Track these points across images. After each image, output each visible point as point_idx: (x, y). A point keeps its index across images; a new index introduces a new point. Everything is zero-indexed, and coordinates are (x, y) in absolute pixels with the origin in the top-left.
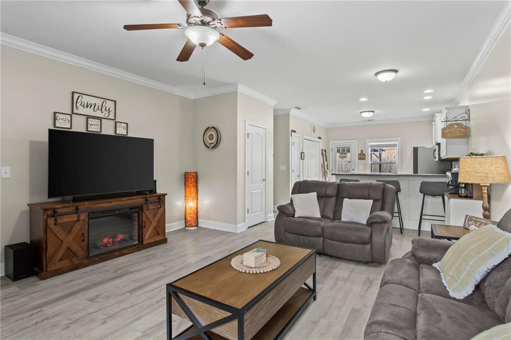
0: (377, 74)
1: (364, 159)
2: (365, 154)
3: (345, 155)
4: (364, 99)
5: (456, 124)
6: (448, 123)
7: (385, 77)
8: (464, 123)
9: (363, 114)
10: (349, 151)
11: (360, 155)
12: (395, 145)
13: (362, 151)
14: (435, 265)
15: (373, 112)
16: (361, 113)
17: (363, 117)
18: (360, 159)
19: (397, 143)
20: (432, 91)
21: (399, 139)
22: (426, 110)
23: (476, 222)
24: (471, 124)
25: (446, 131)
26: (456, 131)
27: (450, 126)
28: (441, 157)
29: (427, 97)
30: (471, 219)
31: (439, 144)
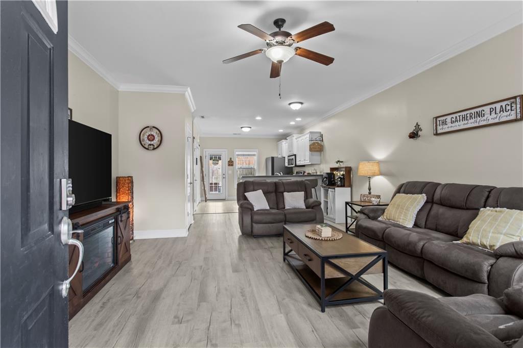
0: (290, 104)
1: (232, 165)
2: (233, 162)
3: (217, 162)
4: (259, 118)
5: (317, 143)
6: (313, 142)
7: (296, 107)
8: (320, 142)
9: (243, 129)
10: (220, 159)
11: (229, 162)
12: (254, 155)
13: (231, 159)
14: (379, 219)
15: (250, 128)
16: (242, 128)
17: (243, 131)
18: (229, 165)
21: (257, 150)
22: (281, 131)
23: (367, 197)
24: (323, 143)
25: (312, 147)
26: (317, 147)
27: (314, 144)
28: (298, 163)
29: (292, 123)
30: (364, 196)
31: (295, 155)
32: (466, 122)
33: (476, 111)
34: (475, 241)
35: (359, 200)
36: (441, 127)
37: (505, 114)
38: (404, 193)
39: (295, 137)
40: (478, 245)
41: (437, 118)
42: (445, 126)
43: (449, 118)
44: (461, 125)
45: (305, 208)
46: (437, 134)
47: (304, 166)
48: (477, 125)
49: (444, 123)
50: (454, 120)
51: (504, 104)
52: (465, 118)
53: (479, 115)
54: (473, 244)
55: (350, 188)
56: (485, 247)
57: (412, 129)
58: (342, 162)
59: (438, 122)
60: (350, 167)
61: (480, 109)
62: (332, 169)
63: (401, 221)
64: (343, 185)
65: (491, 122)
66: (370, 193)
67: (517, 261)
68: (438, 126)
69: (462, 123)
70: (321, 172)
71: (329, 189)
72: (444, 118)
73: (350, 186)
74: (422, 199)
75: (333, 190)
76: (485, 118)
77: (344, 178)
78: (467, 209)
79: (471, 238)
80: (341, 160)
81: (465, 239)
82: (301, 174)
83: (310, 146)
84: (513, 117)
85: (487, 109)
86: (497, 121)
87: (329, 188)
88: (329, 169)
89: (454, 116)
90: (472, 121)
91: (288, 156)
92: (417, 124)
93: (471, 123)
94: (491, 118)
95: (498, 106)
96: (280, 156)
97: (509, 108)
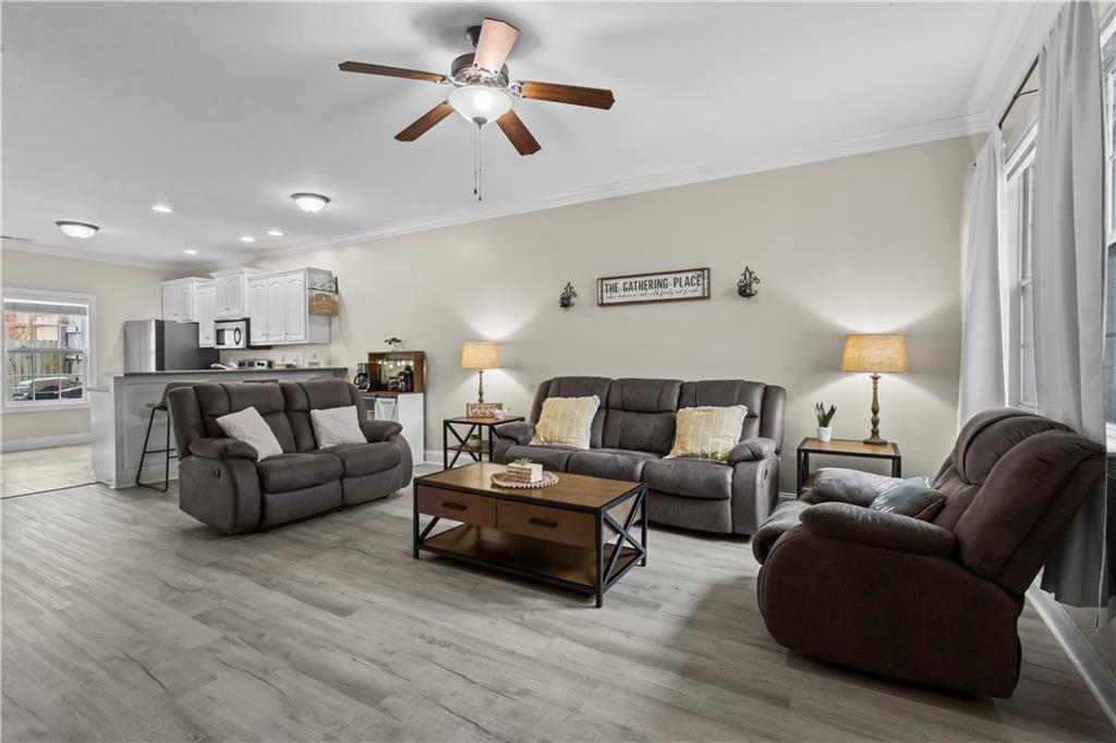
0: (295, 196)
4: (162, 209)
5: (325, 296)
6: (315, 292)
7: (311, 206)
8: (331, 294)
9: (64, 227)
12: (81, 311)
14: (532, 443)
15: (96, 228)
16: (60, 223)
17: (62, 236)
19: (87, 306)
20: (281, 234)
21: (93, 297)
22: (191, 252)
23: (480, 409)
24: (340, 298)
25: (314, 304)
26: (325, 305)
27: (318, 297)
28: (255, 341)
29: (248, 239)
30: (474, 406)
31: (247, 321)
32: (644, 292)
33: (656, 278)
34: (694, 451)
35: (465, 415)
36: (609, 294)
37: (691, 288)
38: (558, 396)
39: (246, 275)
40: (698, 456)
41: (603, 279)
42: (614, 294)
43: (620, 283)
44: (637, 295)
45: (364, 440)
46: (602, 305)
47: (269, 348)
48: (658, 298)
49: (614, 289)
50: (627, 286)
51: (690, 275)
52: (642, 286)
53: (661, 284)
54: (693, 455)
55: (421, 395)
56: (706, 456)
57: (559, 291)
58: (399, 341)
59: (604, 287)
60: (423, 353)
61: (662, 277)
62: (374, 356)
63: (573, 440)
64: (409, 388)
65: (675, 296)
66: (481, 401)
67: (754, 464)
68: (604, 293)
69: (638, 292)
70: (329, 363)
71: (378, 399)
72: (616, 281)
73: (423, 390)
74: (592, 404)
75: (394, 400)
76: (667, 290)
77: (411, 375)
78: (659, 412)
79: (689, 448)
80: (398, 338)
81: (676, 452)
82: (260, 368)
83: (311, 300)
84: (699, 294)
85: (670, 278)
86: (681, 296)
87: (377, 396)
88: (367, 355)
89: (628, 280)
90: (653, 291)
91: (217, 322)
92: (569, 284)
93: (650, 294)
94: (676, 292)
95: (683, 276)
96: (179, 320)
97: (695, 281)
